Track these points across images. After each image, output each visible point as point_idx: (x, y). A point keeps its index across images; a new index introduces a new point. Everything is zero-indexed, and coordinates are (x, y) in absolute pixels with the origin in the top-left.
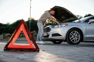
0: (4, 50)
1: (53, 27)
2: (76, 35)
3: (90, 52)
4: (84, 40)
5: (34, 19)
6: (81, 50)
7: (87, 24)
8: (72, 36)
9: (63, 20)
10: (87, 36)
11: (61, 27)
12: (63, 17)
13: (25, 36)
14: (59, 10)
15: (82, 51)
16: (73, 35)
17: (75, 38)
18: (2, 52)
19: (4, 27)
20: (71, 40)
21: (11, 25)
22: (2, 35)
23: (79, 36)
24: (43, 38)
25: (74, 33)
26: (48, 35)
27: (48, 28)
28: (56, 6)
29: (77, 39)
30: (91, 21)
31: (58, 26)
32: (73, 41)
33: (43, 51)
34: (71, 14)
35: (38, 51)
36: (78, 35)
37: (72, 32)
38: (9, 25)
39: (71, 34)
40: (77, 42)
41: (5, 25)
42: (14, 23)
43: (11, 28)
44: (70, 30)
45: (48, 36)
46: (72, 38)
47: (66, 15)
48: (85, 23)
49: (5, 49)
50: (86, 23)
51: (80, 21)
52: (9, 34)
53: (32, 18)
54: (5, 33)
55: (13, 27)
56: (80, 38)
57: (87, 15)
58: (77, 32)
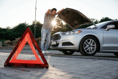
0: (5, 66)
1: (64, 34)
2: (92, 44)
3: (110, 68)
4: (101, 50)
5: (40, 23)
6: (99, 65)
7: (105, 31)
8: (86, 46)
9: (76, 25)
10: (105, 45)
11: (73, 34)
12: (76, 22)
13: (28, 44)
14: (71, 13)
15: (100, 67)
16: (87, 44)
17: (90, 48)
18: (2, 68)
19: (4, 32)
20: (86, 51)
21: (12, 29)
22: (1, 42)
23: (95, 45)
24: (51, 47)
25: (89, 41)
26: (57, 43)
27: (58, 35)
28: (67, 8)
29: (93, 49)
30: (109, 27)
31: (70, 33)
32: (88, 51)
33: (53, 66)
34: (86, 18)
35: (47, 67)
36: (93, 44)
37: (86, 41)
38: (9, 30)
39: (85, 43)
40: (92, 52)
41: (4, 30)
42: (15, 27)
43: (12, 34)
44: (84, 38)
45: (57, 45)
46: (87, 48)
47: (80, 19)
48: (102, 29)
49: (6, 64)
50: (104, 29)
51: (97, 27)
52: (9, 41)
53: (38, 21)
54: (4, 39)
55: (14, 32)
56: (95, 48)
57: (104, 18)
58: (93, 41)
